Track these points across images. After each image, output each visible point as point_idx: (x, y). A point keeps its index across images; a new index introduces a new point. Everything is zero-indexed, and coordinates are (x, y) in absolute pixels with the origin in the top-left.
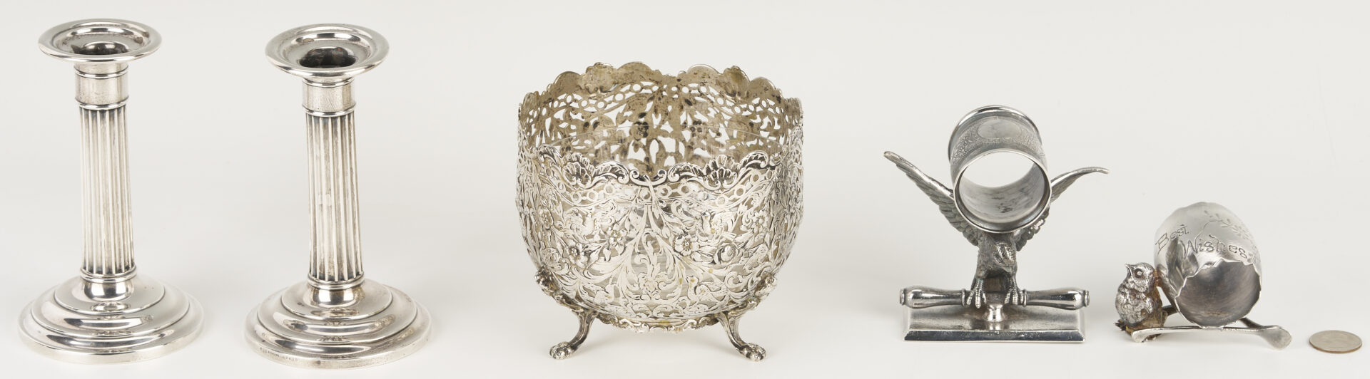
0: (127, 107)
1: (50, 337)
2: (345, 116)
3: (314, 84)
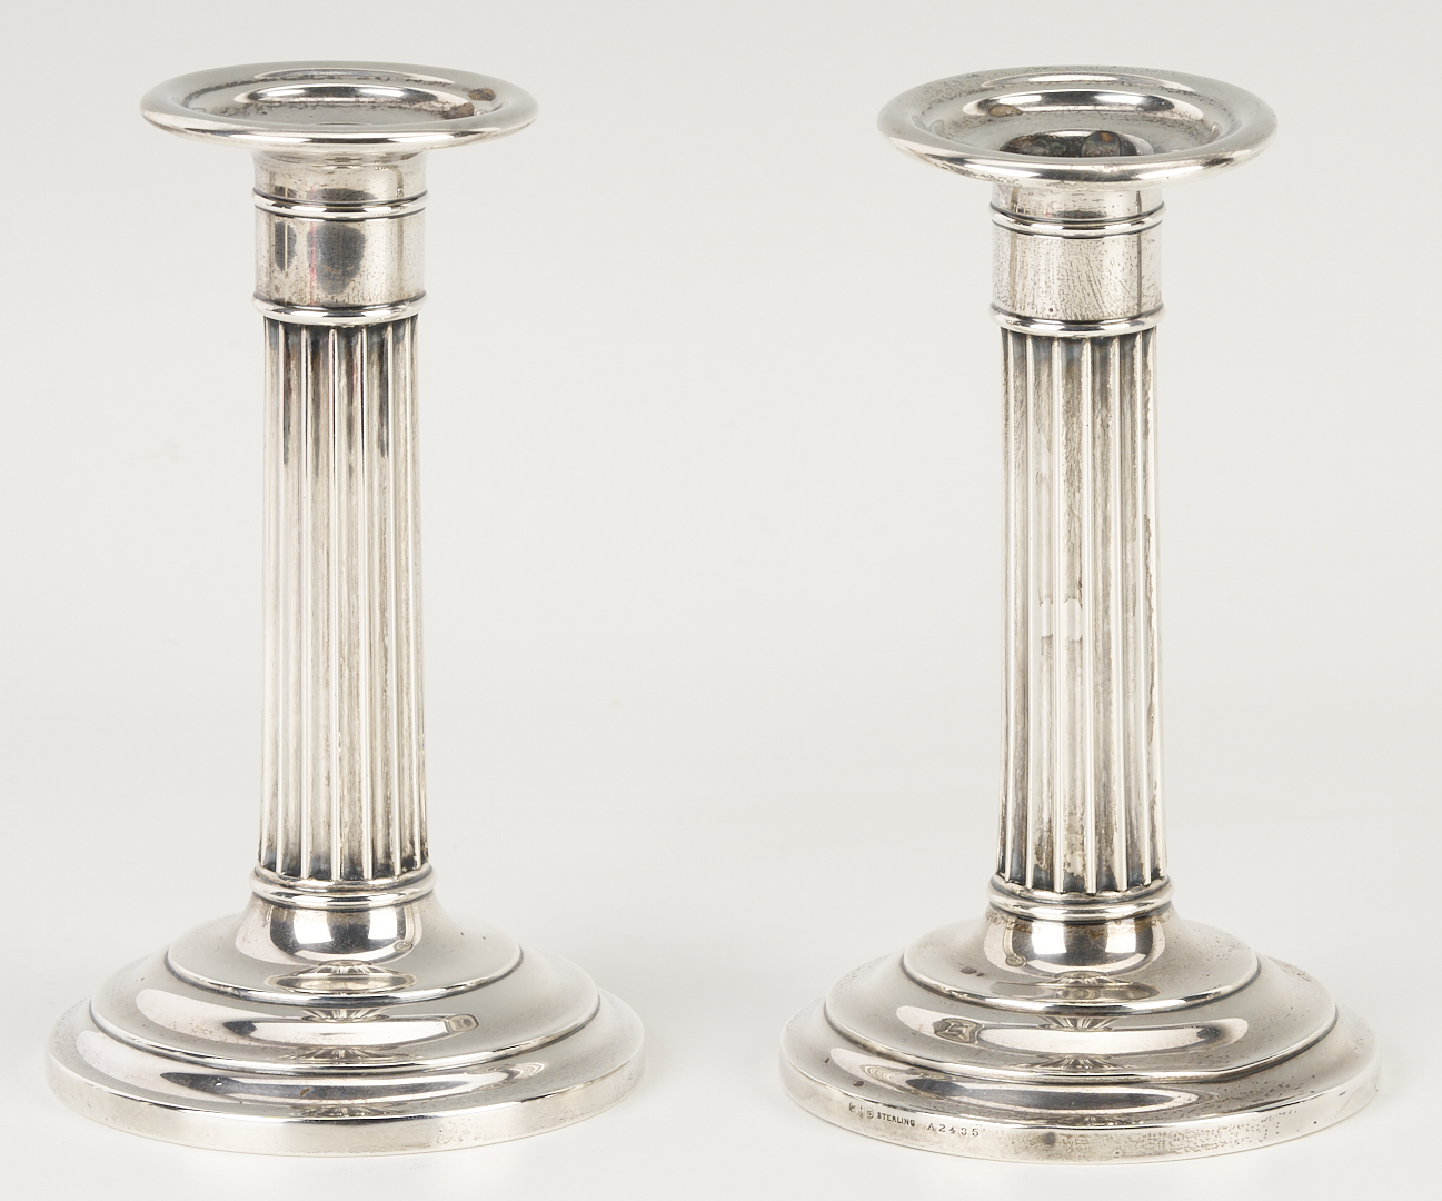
0: (419, 322)
1: (167, 1076)
2: (1134, 335)
3: (1035, 227)
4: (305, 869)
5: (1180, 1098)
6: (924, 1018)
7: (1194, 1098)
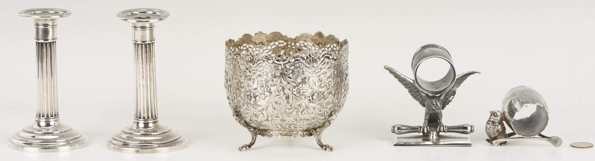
0: (56, 42)
1: (23, 143)
2: (151, 43)
3: (137, 29)
4: (41, 116)
5: (156, 146)
6: (124, 136)
7: (158, 146)
